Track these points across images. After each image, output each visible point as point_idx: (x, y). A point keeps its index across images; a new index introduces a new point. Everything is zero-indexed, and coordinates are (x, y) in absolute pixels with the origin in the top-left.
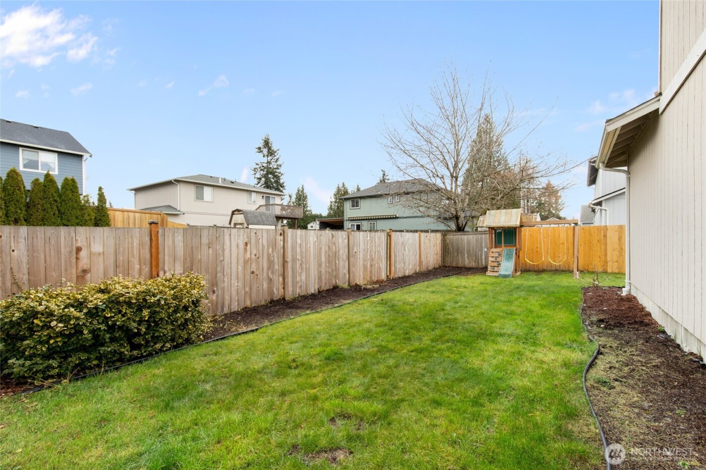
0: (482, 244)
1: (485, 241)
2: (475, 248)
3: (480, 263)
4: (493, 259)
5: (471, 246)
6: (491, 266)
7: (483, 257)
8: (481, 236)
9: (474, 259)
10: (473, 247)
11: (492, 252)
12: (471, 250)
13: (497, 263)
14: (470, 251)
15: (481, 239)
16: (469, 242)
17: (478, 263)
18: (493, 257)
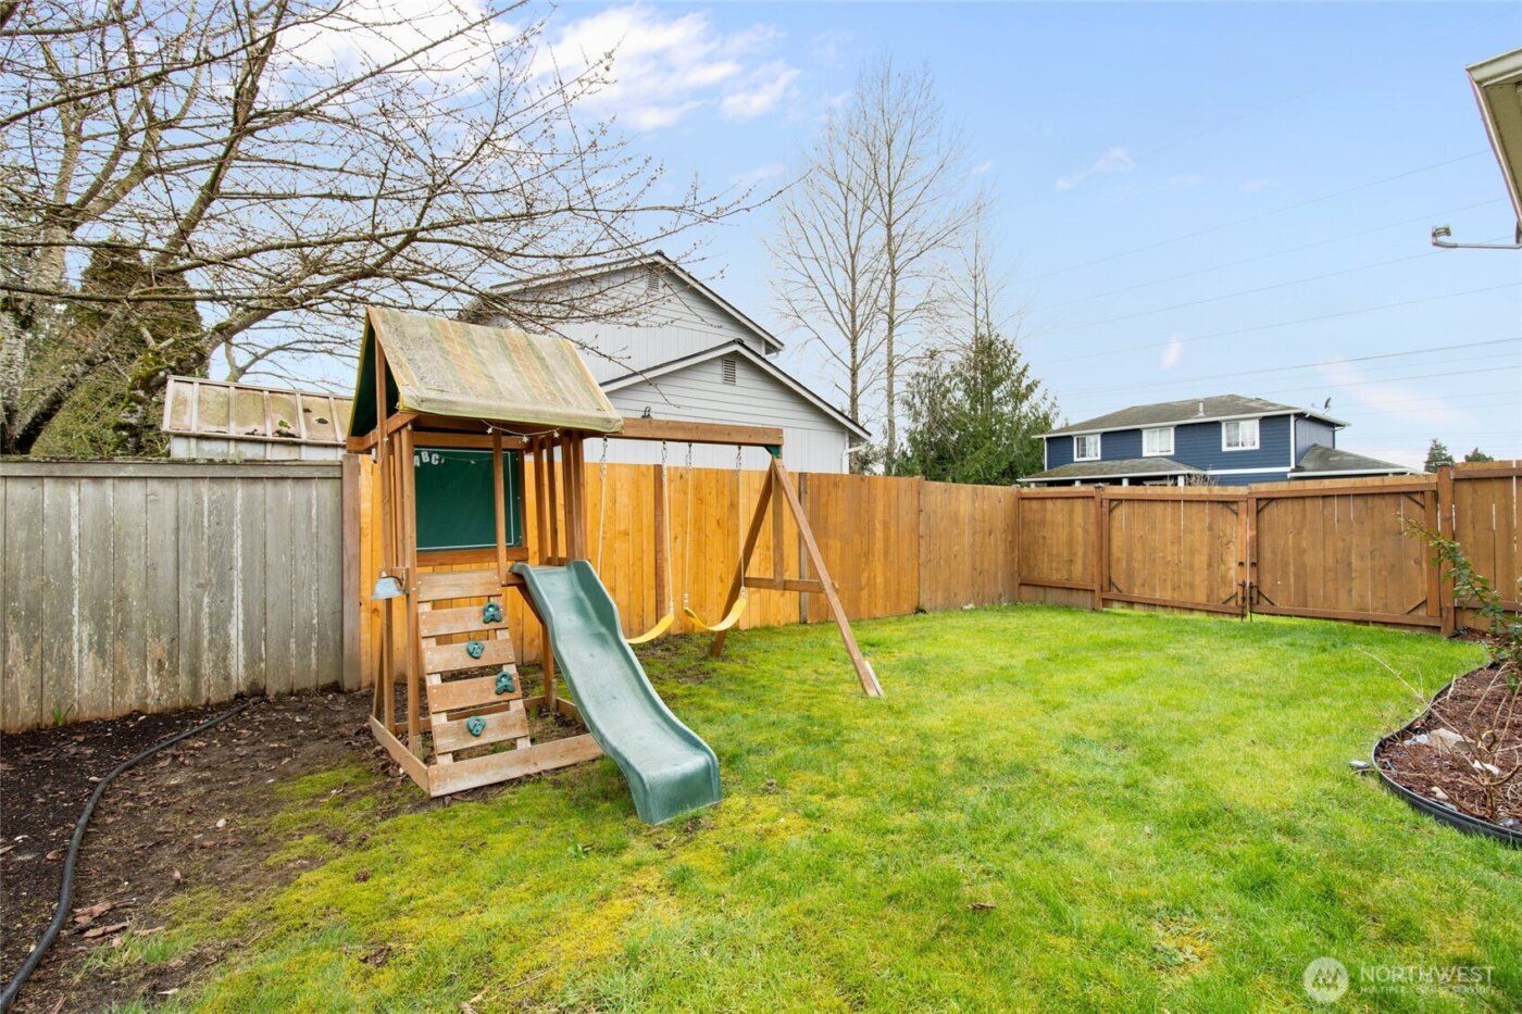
0: (228, 541)
1: (249, 525)
2: (166, 570)
3: (206, 668)
4: (456, 657)
5: (134, 562)
6: (455, 714)
7: (236, 630)
8: (220, 490)
9: (157, 649)
10: (151, 568)
11: (436, 604)
12: (133, 588)
13: (488, 681)
14: (122, 598)
15: (222, 511)
16: (109, 541)
17: (194, 673)
18: (444, 640)
